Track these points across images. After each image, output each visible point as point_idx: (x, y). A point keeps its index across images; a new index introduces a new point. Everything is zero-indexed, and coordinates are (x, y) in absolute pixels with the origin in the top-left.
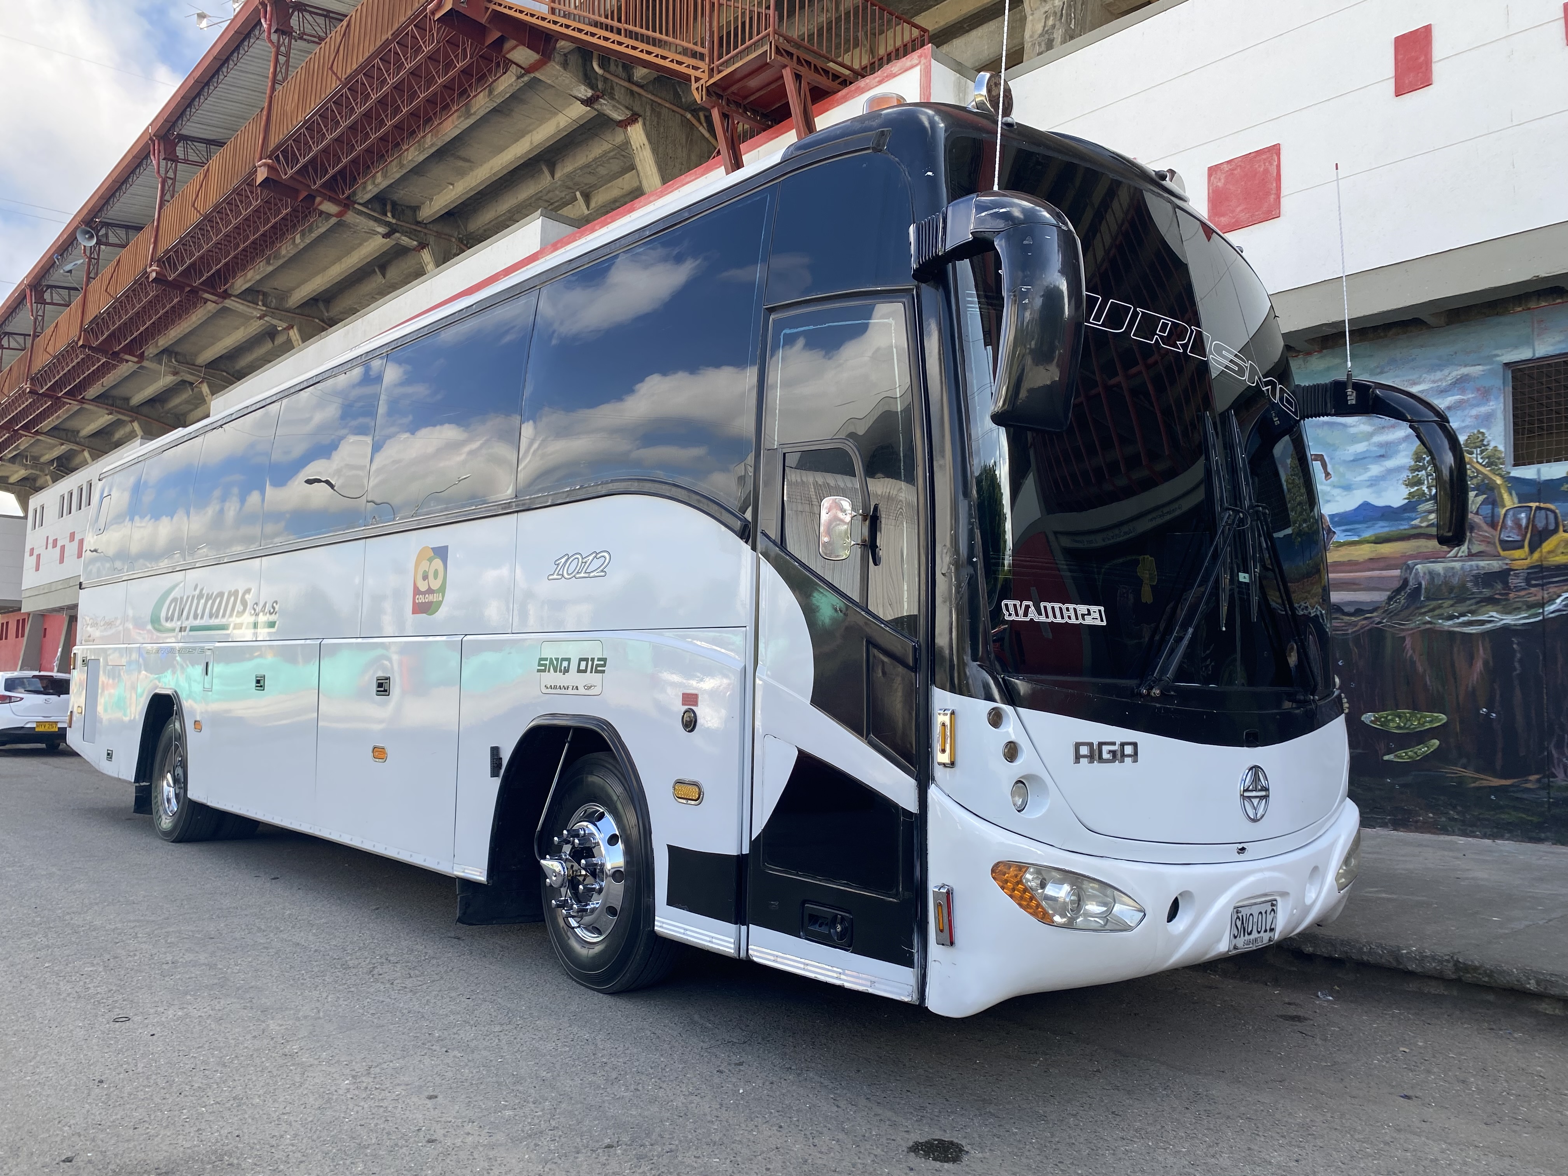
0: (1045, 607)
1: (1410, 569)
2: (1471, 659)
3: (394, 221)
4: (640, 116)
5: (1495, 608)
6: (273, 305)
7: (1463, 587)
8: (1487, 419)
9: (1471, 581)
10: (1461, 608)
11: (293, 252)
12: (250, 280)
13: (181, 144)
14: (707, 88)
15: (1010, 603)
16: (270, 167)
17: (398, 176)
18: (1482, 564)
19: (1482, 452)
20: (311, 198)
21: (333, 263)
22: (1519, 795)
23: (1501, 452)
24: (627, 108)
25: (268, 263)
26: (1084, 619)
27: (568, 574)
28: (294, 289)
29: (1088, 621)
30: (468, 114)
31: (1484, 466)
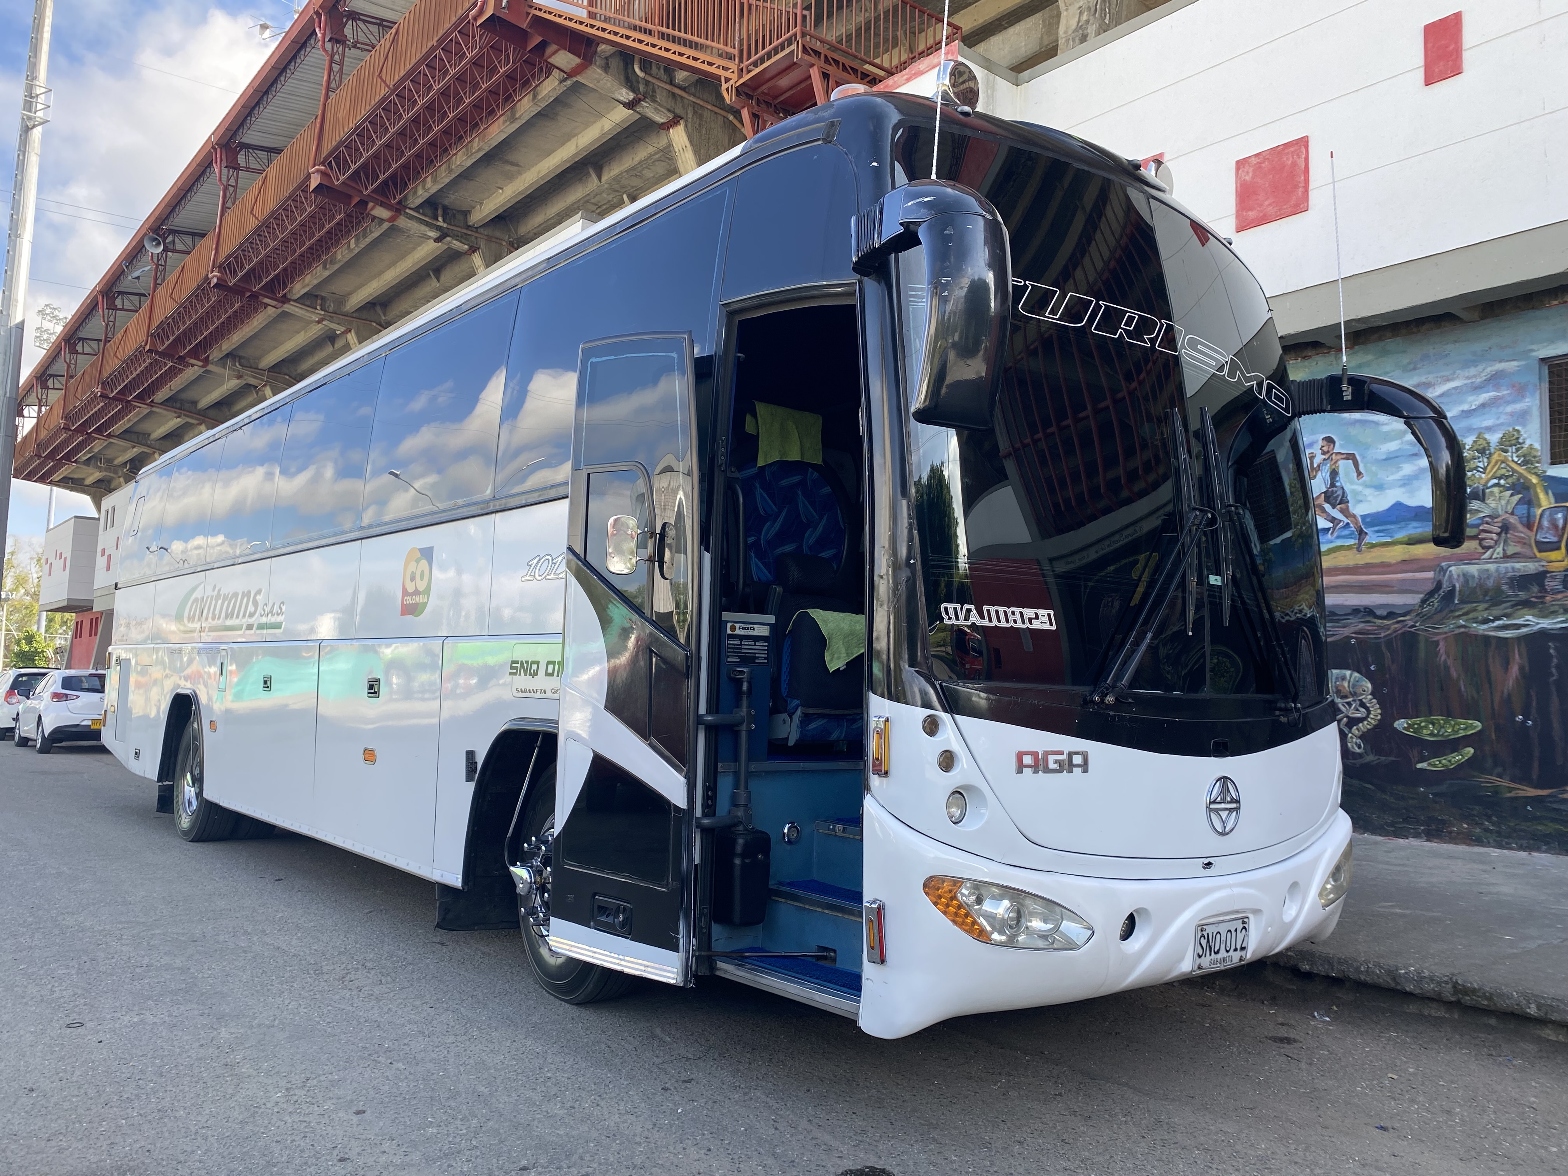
0: (988, 611)
1: (1443, 571)
2: (1506, 664)
3: (445, 225)
4: (682, 118)
5: (1532, 611)
6: (331, 309)
7: (1498, 590)
8: (1523, 416)
9: (1506, 584)
10: (1497, 611)
11: (348, 257)
12: (308, 285)
13: (243, 152)
14: (737, 88)
15: (951, 606)
16: (323, 174)
17: (447, 180)
18: (1518, 565)
19: (1517, 450)
20: (363, 203)
21: (389, 267)
22: (1555, 806)
23: (1536, 450)
24: (669, 110)
25: (325, 268)
26: (1031, 623)
27: (540, 576)
28: (350, 293)
29: (1036, 625)
30: (513, 119)
31: (1519, 464)
